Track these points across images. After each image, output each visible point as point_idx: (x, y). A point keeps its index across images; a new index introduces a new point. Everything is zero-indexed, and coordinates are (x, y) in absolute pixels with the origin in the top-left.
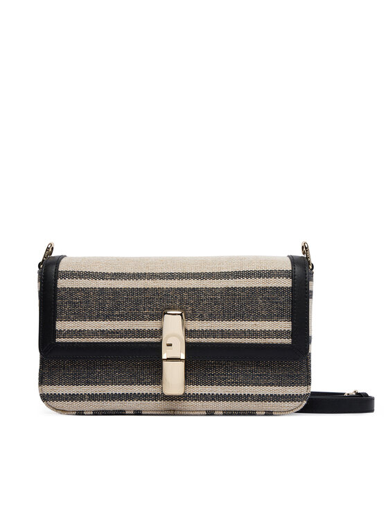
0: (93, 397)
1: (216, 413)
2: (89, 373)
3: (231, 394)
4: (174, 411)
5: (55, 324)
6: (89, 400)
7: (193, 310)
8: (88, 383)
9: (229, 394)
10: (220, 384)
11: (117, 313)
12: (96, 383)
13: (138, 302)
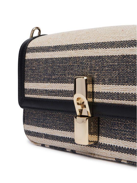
0: (47, 136)
1: (122, 161)
2: (44, 120)
3: (130, 148)
4: (94, 154)
5: (24, 85)
6: (45, 138)
7: (98, 75)
8: (43, 126)
9: (128, 148)
10: (121, 139)
11: (53, 77)
12: (47, 127)
13: (65, 69)
